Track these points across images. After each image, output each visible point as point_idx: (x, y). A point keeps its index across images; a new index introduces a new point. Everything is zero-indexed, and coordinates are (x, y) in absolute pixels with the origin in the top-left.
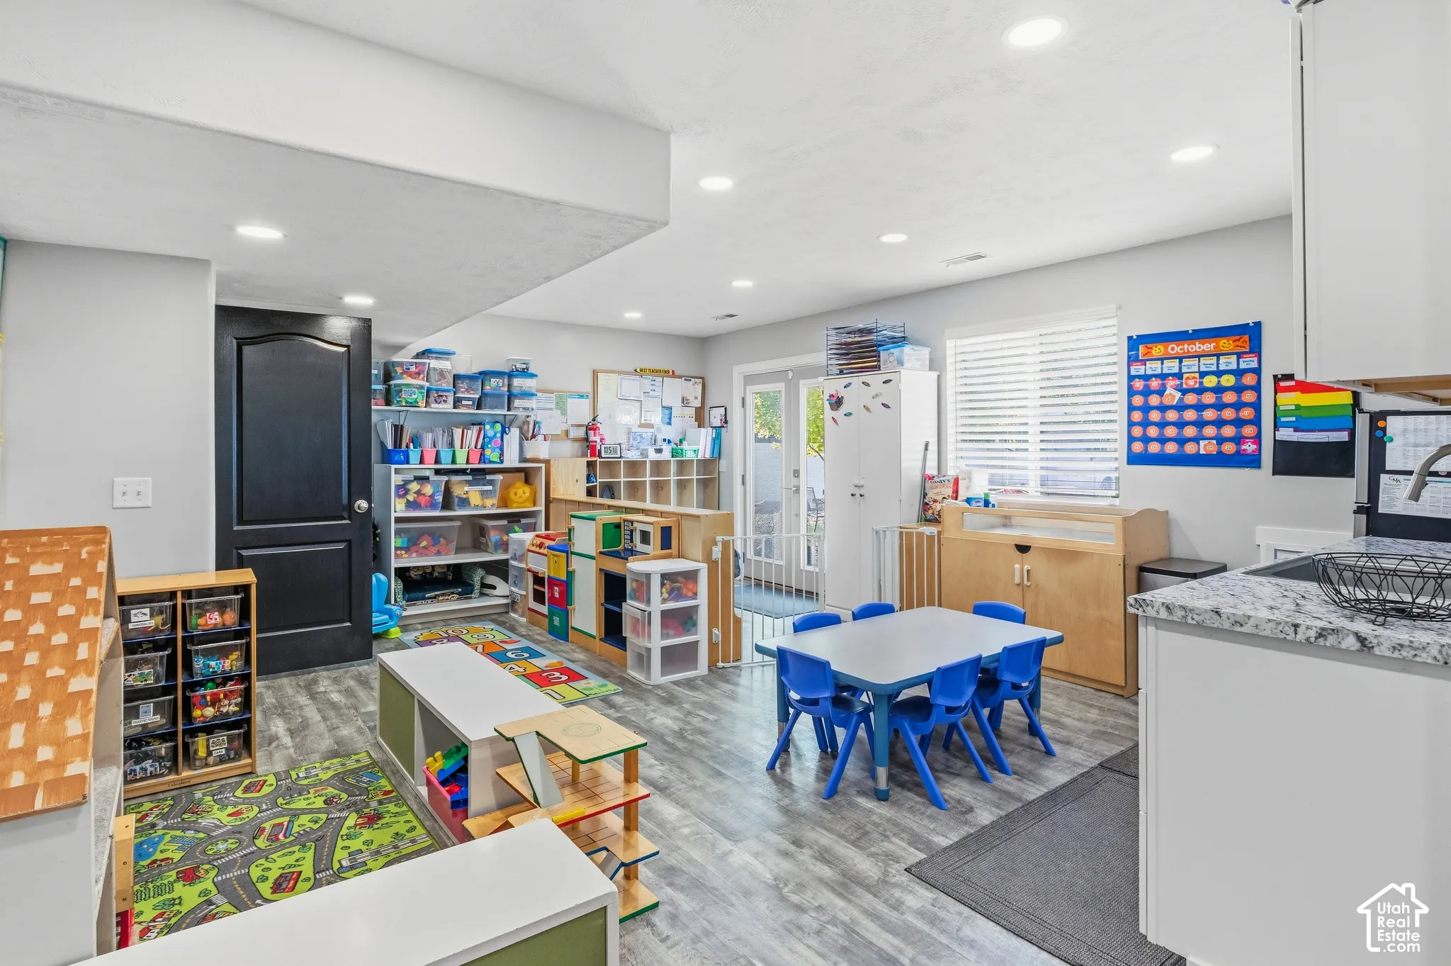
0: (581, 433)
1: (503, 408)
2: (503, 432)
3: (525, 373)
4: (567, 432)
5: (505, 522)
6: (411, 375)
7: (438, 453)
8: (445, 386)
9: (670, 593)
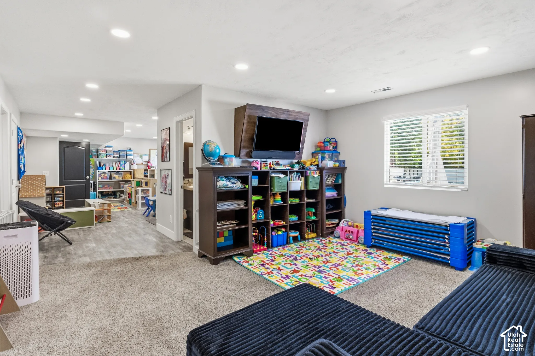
0: (146, 163)
1: (125, 158)
2: (125, 163)
3: (130, 150)
4: (142, 163)
5: (124, 182)
6: (103, 152)
7: (109, 168)
8: (111, 153)
9: (144, 193)
